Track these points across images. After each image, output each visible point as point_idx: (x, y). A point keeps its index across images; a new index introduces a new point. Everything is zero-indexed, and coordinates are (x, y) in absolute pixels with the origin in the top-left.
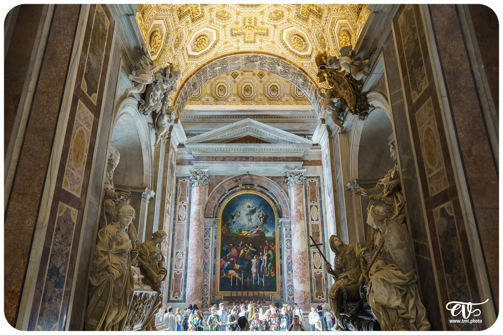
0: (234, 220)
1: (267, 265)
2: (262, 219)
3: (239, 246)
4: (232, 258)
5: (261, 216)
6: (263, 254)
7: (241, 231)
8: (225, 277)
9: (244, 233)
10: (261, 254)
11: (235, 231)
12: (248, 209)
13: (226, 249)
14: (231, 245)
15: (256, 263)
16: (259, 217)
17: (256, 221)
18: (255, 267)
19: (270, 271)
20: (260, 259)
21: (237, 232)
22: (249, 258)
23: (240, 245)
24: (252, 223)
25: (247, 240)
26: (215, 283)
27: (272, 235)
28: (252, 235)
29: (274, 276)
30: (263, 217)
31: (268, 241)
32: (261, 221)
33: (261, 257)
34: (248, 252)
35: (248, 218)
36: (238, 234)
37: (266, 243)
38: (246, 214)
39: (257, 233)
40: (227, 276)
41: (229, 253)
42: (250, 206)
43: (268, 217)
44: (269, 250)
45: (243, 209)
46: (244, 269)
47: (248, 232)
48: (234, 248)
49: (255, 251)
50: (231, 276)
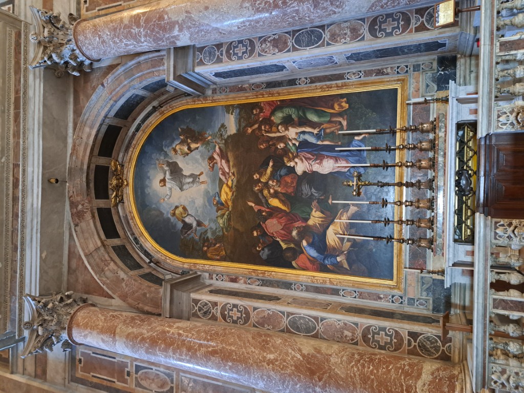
0: (194, 224)
1: (313, 125)
2: (193, 146)
3: (259, 211)
4: (291, 233)
5: (186, 149)
6: (283, 139)
7: (222, 204)
8: (347, 260)
9: (226, 195)
10: (282, 145)
11: (221, 221)
12: (168, 185)
13: (266, 250)
14: (255, 234)
15: (307, 159)
16: (187, 154)
17: (196, 161)
18: (320, 163)
19: (332, 115)
20: (297, 148)
21: (223, 215)
22: (292, 182)
23: (256, 208)
24: (202, 173)
25: (244, 188)
26: (364, 293)
27: (232, 114)
28: (231, 174)
29: (345, 99)
30: (189, 141)
31: (246, 126)
32: (197, 148)
33: (291, 145)
34: (274, 184)
35: (189, 183)
36: (228, 212)
37: (253, 131)
38: (180, 191)
39: (228, 158)
40: (343, 250)
41: (278, 241)
42: (162, 178)
43: (187, 127)
44: (272, 121)
45: (168, 197)
46: (323, 197)
47: (225, 185)
48: (264, 226)
49: (274, 162)
50: (344, 238)
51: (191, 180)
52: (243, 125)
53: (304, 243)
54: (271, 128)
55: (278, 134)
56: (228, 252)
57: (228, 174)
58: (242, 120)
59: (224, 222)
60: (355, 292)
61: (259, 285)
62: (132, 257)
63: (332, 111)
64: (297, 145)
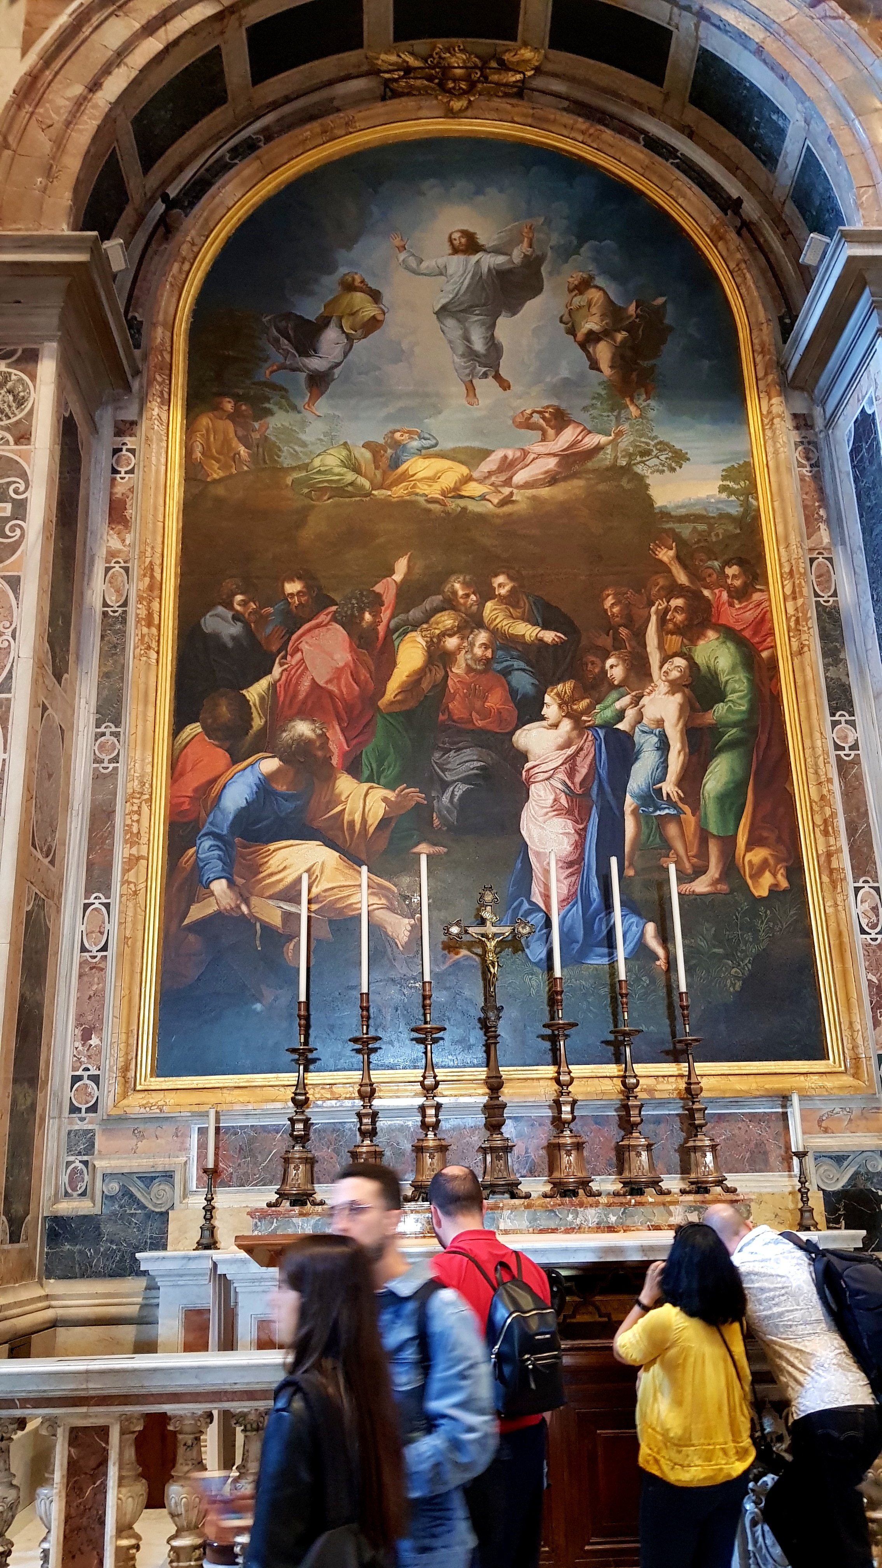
0: (315, 363)
1: (691, 778)
2: (603, 352)
3: (377, 601)
4: (305, 714)
5: (592, 324)
6: (639, 674)
7: (396, 463)
8: (219, 915)
9: (431, 475)
10: (617, 673)
11: (332, 460)
12: (457, 264)
13: (236, 629)
14: (292, 587)
15: (571, 763)
16: (572, 331)
18: (558, 810)
19: (728, 843)
20: (609, 727)
21: (357, 470)
22: (485, 714)
23: (387, 588)
24: (504, 385)
25: (456, 540)
26: (102, 980)
27: (723, 489)
28: (506, 491)
29: (784, 884)
30: (620, 336)
31: (681, 543)
32: (594, 365)
33: (618, 705)
34: (478, 651)
35: (467, 338)
36: (367, 484)
37: (664, 568)
38: (437, 307)
39: (565, 479)
40: (254, 900)
41: (270, 672)
42: (482, 239)
43: (670, 329)
44: (701, 635)
45: (412, 262)
46: (436, 822)
47: (464, 470)
48: (323, 618)
49: (555, 646)
50: (296, 899)
51: (479, 345)
52: (685, 531)
53: (270, 765)
54: (678, 630)
55: (655, 658)
56: (220, 491)
57: (508, 482)
58: (702, 527)
59: (329, 472)
60: (104, 948)
61: (105, 604)
62: (183, 130)
63: (742, 840)
64: (620, 726)
